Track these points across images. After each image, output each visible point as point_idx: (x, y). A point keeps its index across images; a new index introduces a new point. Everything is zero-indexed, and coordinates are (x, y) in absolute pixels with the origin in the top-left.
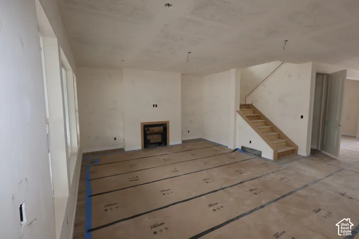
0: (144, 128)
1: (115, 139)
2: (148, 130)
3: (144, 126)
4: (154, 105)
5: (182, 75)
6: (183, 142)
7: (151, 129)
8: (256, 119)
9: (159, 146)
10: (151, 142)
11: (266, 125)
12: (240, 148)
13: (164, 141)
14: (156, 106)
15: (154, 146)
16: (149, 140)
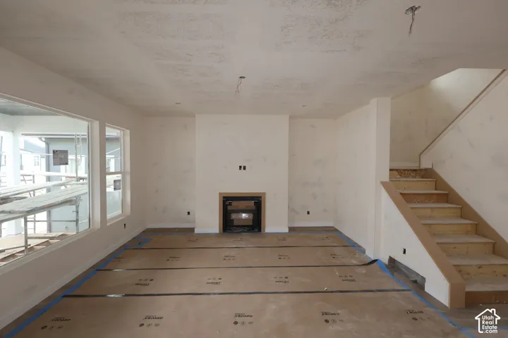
0: (224, 202)
1: (189, 213)
2: (230, 204)
3: (224, 197)
4: (240, 167)
5: (290, 117)
6: (292, 229)
7: (235, 203)
8: (438, 202)
9: (249, 231)
10: (235, 223)
11: (462, 217)
12: (386, 261)
13: (256, 225)
14: (245, 168)
15: (241, 230)
16: (233, 220)
